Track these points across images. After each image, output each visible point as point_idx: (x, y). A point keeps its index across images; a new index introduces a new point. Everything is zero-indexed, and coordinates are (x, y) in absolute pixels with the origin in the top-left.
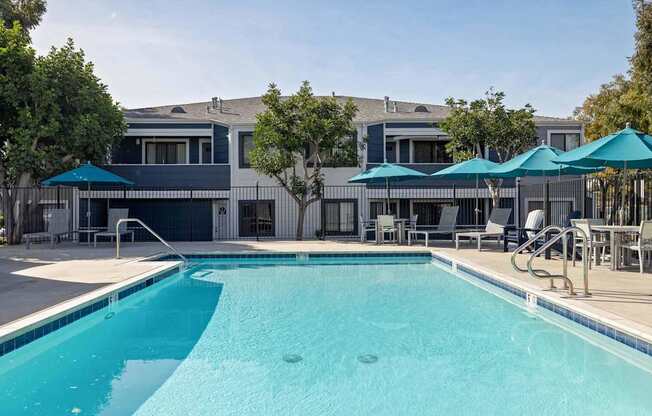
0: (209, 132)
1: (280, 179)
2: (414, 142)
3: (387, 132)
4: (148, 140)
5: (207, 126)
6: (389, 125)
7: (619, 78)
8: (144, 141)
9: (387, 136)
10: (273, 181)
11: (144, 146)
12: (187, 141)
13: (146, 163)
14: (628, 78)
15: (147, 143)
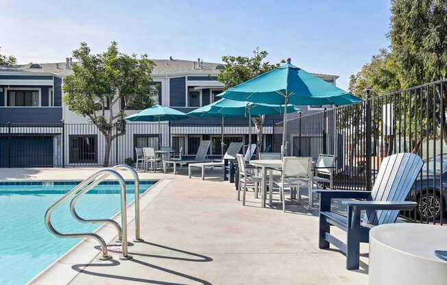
0: (51, 82)
1: (92, 118)
2: (213, 92)
3: (188, 83)
4: (9, 88)
5: (49, 78)
6: (190, 78)
7: (384, 52)
8: (6, 89)
9: (189, 87)
10: (87, 119)
11: (6, 92)
12: (40, 89)
13: (8, 105)
14: (390, 51)
15: (8, 91)
